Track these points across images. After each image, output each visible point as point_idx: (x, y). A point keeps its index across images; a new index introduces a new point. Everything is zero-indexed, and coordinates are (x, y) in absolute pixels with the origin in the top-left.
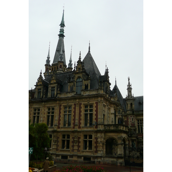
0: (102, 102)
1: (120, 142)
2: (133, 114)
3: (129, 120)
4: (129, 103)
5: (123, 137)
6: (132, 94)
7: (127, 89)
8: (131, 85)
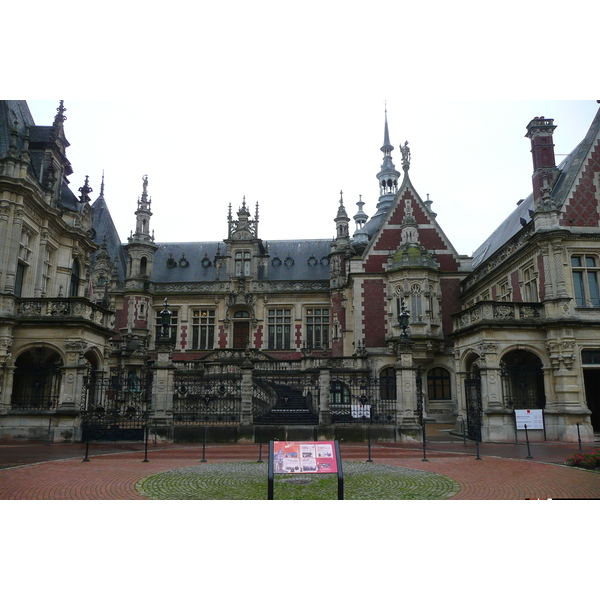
0: (18, 213)
1: (71, 360)
2: (145, 292)
3: (132, 310)
4: (136, 255)
5: (89, 346)
6: (150, 230)
7: (136, 213)
8: (149, 203)
